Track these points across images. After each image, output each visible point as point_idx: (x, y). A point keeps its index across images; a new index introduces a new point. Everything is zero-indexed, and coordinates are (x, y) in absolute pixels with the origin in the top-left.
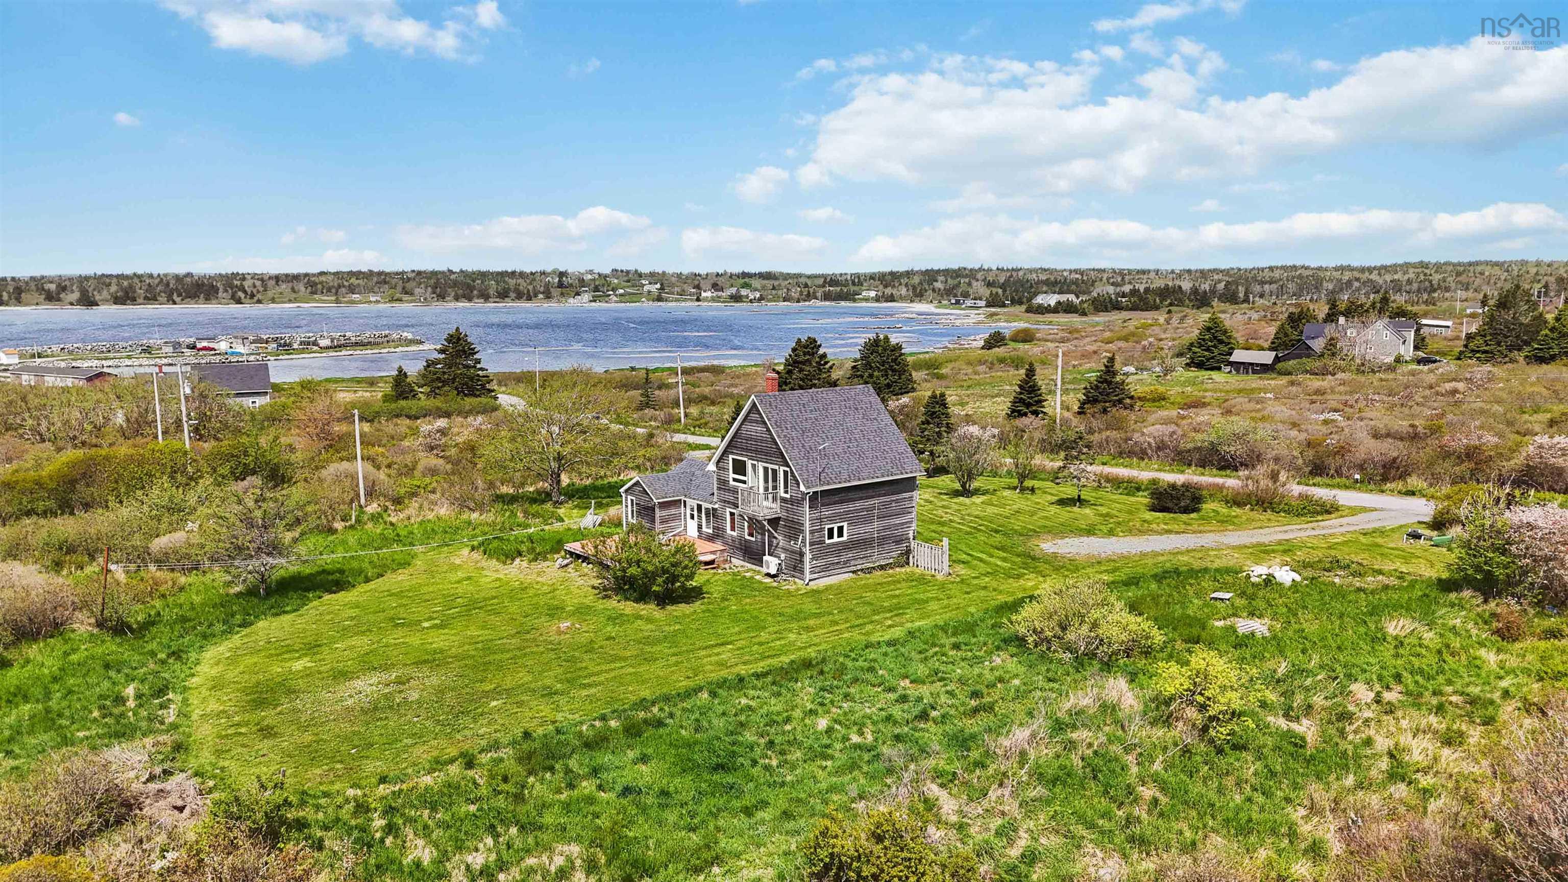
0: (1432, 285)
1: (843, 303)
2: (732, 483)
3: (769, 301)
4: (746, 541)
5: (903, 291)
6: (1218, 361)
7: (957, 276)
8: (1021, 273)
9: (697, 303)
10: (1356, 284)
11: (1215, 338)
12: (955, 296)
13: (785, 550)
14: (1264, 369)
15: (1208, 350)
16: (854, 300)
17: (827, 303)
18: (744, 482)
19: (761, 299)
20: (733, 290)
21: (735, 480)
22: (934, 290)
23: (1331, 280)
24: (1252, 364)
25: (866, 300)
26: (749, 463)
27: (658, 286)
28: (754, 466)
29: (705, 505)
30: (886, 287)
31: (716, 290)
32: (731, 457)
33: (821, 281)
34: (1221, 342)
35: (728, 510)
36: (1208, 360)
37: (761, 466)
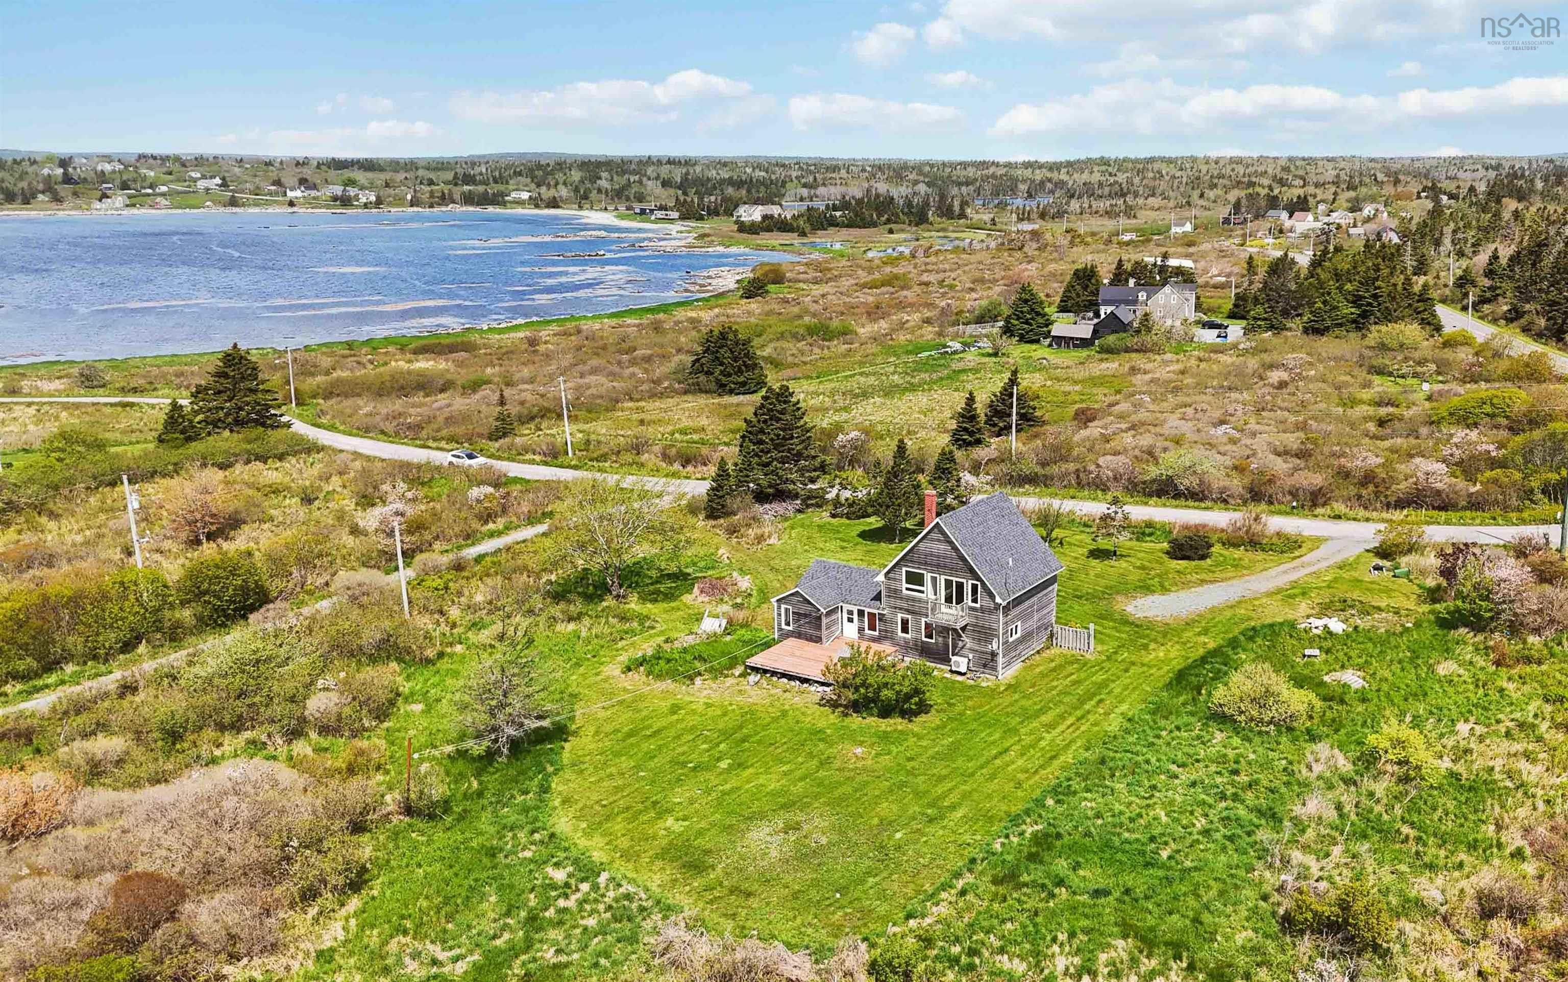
0: (1122, 189)
1: (491, 209)
2: (904, 591)
3: (390, 204)
4: (922, 642)
5: (564, 192)
6: (1036, 334)
7: (624, 172)
8: (698, 169)
9: (290, 210)
10: (1049, 186)
11: (1033, 310)
12: (628, 199)
13: (972, 650)
14: (1084, 343)
15: (1027, 323)
16: (504, 204)
17: (471, 209)
18: (922, 592)
19: (379, 203)
20: (338, 190)
21: (907, 589)
22: (599, 191)
23: (1024, 181)
24: (1072, 338)
25: (519, 203)
26: (928, 577)
27: (218, 181)
28: (934, 580)
29: (867, 610)
30: (539, 185)
31: (307, 188)
32: (904, 569)
33: (450, 176)
34: (1038, 314)
35: (900, 616)
36: (1027, 333)
37: (942, 580)
